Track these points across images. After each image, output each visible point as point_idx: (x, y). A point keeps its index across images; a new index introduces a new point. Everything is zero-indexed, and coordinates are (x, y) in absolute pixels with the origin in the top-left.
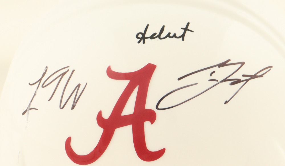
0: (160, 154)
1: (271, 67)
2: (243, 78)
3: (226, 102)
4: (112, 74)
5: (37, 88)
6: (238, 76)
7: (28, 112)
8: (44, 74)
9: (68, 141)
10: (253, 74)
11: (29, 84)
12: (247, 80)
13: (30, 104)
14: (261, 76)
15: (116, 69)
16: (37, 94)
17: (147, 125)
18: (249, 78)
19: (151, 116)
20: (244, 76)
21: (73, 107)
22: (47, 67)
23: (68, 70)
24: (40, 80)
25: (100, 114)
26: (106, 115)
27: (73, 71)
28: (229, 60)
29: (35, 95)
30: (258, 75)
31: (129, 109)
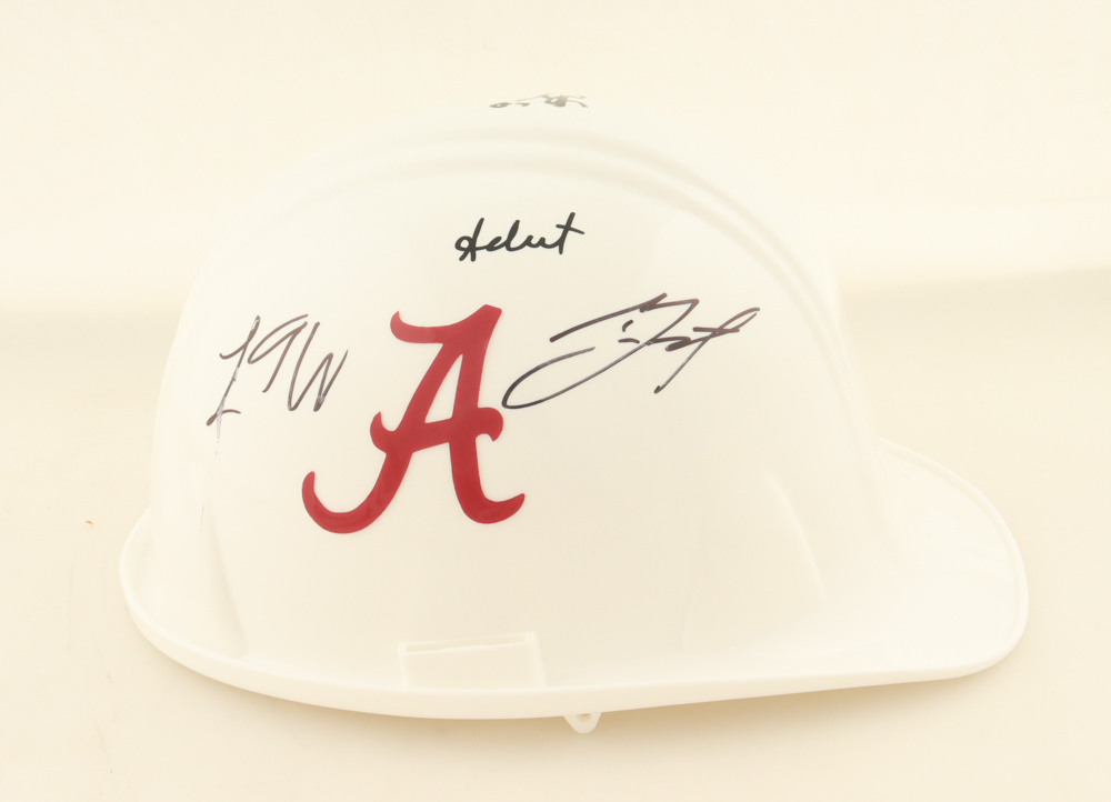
0: (511, 507)
1: (758, 309)
2: (694, 336)
3: (658, 389)
4: (403, 331)
5: (239, 365)
6: (684, 330)
7: (218, 417)
8: (252, 334)
9: (309, 481)
10: (717, 326)
11: (221, 355)
12: (704, 340)
13: (223, 400)
14: (736, 330)
15: (412, 319)
16: (238, 378)
17: (483, 441)
18: (708, 334)
19: (492, 423)
20: (696, 329)
21: (318, 407)
22: (258, 318)
23: (305, 324)
24: (244, 347)
25: (377, 420)
26: (392, 423)
27: (317, 325)
28: (664, 296)
29: (233, 379)
30: (729, 327)
31: (442, 408)
